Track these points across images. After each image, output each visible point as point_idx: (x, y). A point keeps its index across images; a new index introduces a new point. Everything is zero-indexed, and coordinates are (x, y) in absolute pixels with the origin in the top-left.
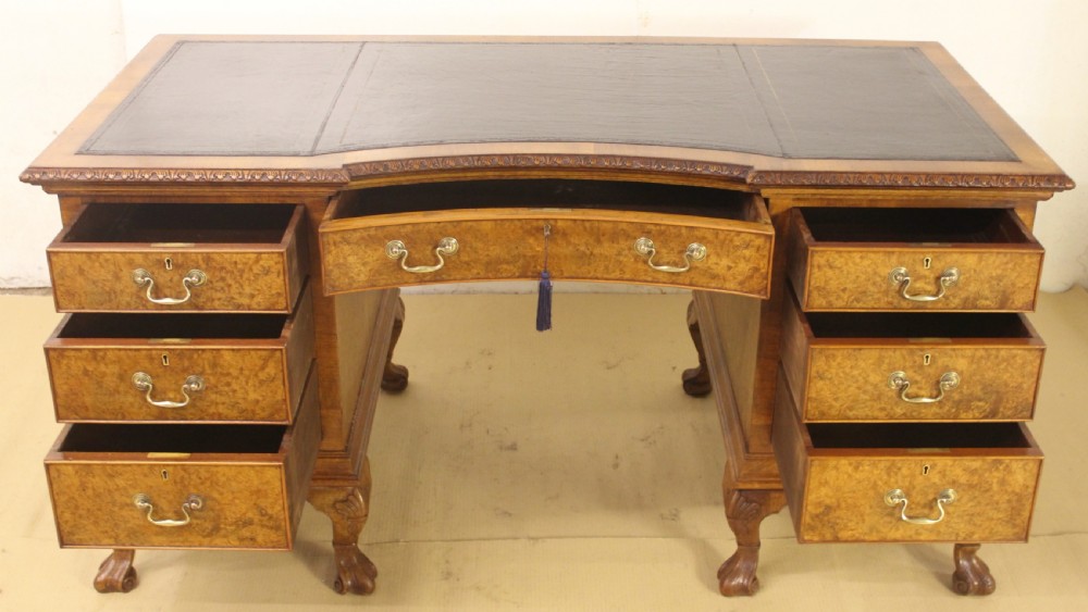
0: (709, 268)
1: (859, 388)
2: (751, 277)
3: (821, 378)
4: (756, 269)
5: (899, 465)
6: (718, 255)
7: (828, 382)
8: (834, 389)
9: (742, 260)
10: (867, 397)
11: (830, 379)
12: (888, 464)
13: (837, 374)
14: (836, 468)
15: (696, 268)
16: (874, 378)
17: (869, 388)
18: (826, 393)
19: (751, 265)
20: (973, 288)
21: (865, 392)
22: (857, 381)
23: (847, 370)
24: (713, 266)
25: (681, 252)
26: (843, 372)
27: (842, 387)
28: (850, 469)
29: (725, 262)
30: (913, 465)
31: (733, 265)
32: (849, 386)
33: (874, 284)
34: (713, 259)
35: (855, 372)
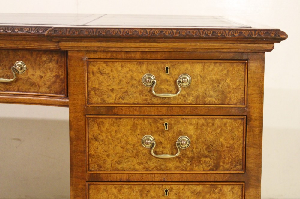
0: (29, 78)
1: (122, 147)
2: (55, 82)
3: (96, 140)
4: (57, 76)
5: (148, 188)
6: (34, 68)
7: (101, 143)
8: (106, 148)
9: (49, 71)
10: (129, 154)
11: (102, 140)
12: (140, 188)
13: (106, 136)
14: (106, 190)
15: (21, 79)
16: (133, 140)
17: (129, 147)
18: (100, 150)
19: (54, 74)
20: (201, 90)
21: (127, 150)
22: (121, 142)
23: (113, 134)
24: (31, 77)
25: (10, 68)
26: (111, 135)
27: (111, 147)
28: (115, 191)
29: (38, 73)
30: (157, 189)
31: (43, 75)
32: (116, 146)
33: (132, 85)
34: (31, 71)
35: (119, 136)
